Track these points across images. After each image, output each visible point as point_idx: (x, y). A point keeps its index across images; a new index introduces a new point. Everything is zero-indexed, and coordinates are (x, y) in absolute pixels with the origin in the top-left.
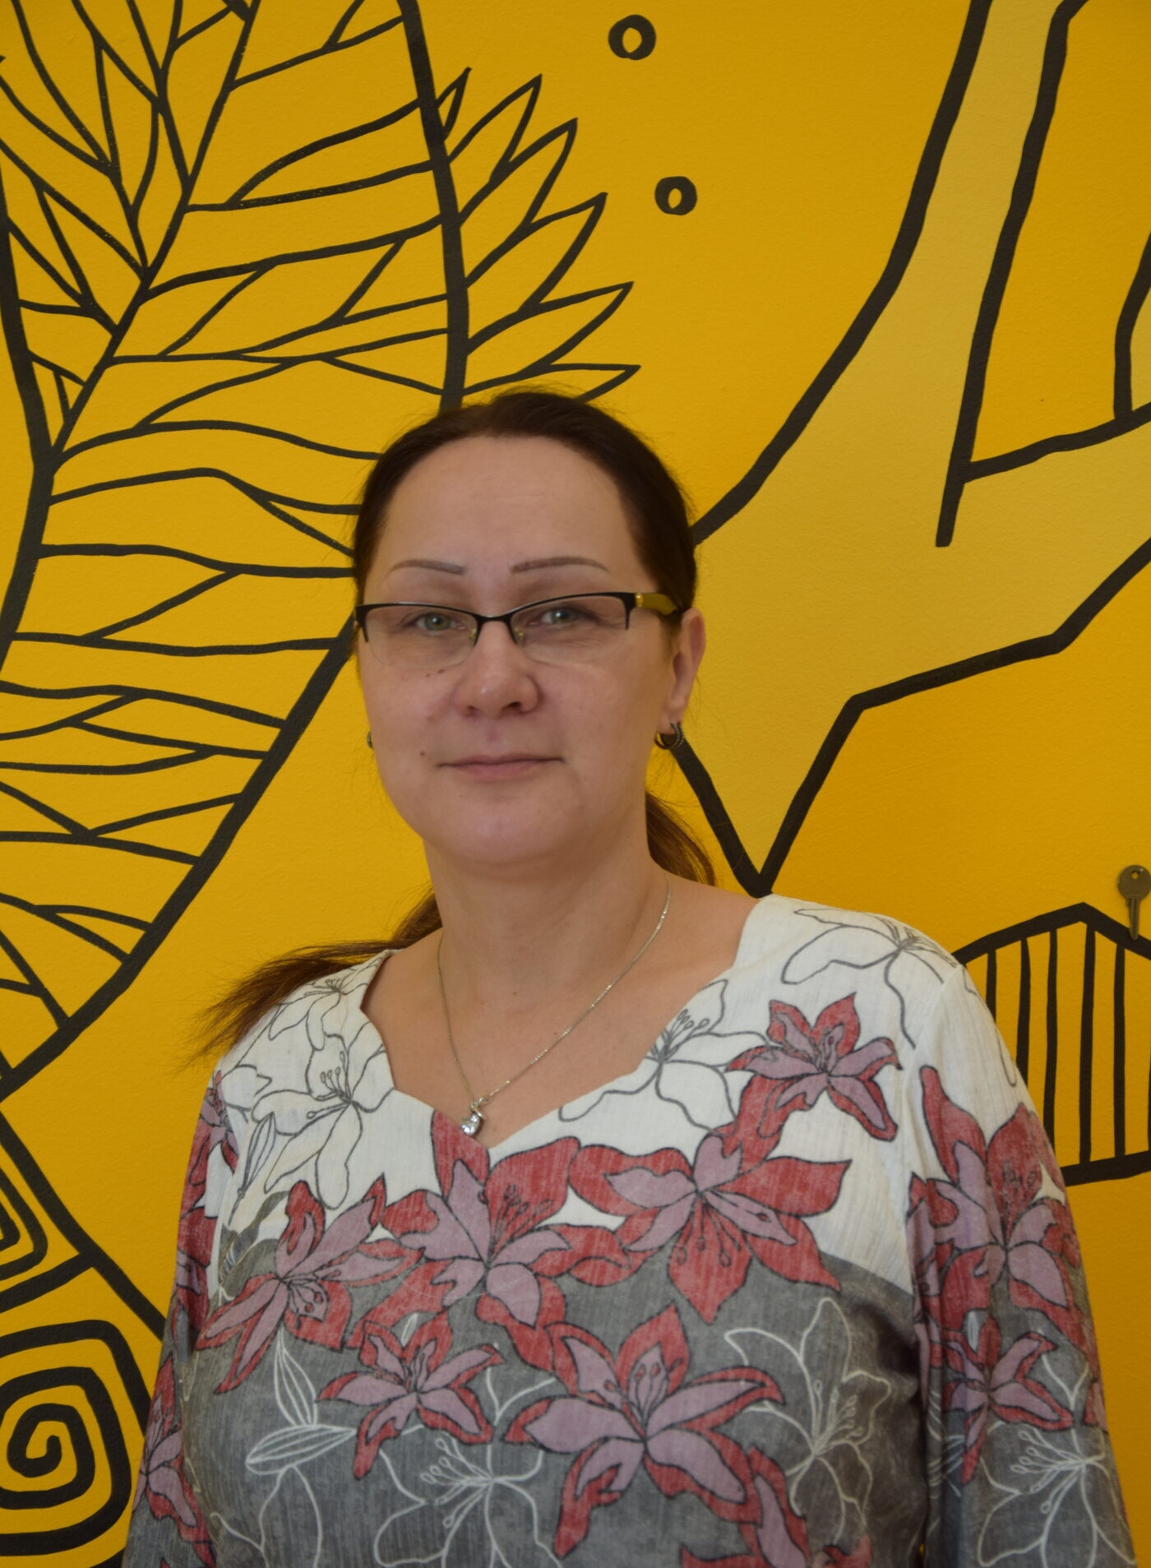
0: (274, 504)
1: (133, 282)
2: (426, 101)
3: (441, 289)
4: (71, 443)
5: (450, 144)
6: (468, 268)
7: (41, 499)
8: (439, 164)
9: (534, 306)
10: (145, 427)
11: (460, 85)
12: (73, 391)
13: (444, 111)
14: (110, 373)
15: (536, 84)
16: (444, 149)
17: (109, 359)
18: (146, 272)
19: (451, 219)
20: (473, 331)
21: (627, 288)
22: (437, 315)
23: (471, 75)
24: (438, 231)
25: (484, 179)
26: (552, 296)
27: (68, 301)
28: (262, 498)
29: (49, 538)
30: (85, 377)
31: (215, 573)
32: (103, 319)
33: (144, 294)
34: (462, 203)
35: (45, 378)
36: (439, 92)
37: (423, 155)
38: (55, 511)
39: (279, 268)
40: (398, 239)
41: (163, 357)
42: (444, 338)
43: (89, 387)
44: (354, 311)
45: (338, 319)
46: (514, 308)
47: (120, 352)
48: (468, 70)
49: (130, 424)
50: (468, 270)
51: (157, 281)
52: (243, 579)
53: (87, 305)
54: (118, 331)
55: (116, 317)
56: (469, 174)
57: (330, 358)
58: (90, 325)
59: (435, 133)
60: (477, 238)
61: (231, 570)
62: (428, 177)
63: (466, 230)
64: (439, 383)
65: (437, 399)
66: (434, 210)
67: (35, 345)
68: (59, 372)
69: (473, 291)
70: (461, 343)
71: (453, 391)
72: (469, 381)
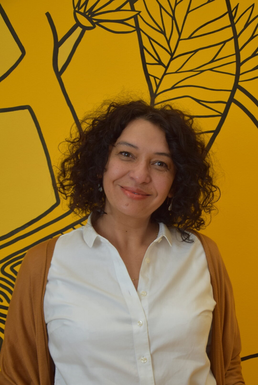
0: (200, 102)
1: (169, 57)
2: (230, 11)
3: (234, 52)
4: (158, 92)
5: (235, 20)
6: (240, 47)
8: (233, 25)
9: (254, 55)
10: (173, 88)
11: (237, 7)
12: (158, 81)
13: (233, 13)
14: (165, 77)
15: (253, 5)
16: (234, 22)
17: (165, 74)
18: (172, 54)
19: (236, 37)
20: (241, 61)
22: (234, 58)
23: (239, 5)
24: (233, 40)
25: (243, 28)
26: (257, 52)
27: (156, 62)
28: (198, 101)
30: (160, 78)
32: (163, 65)
33: (172, 59)
34: (238, 33)
35: (152, 79)
36: (232, 9)
37: (229, 23)
39: (200, 51)
40: (224, 42)
41: (176, 72)
42: (235, 63)
43: (161, 80)
44: (216, 59)
45: (213, 61)
46: (250, 55)
47: (167, 72)
48: (238, 4)
49: (170, 87)
50: (240, 48)
51: (174, 56)
53: (160, 63)
54: (167, 68)
55: (166, 65)
56: (239, 27)
57: (211, 70)
58: (161, 67)
59: (232, 18)
60: (241, 41)
62: (231, 28)
63: (239, 39)
64: (234, 73)
65: (234, 77)
66: (232, 35)
67: (150, 72)
68: (155, 77)
69: (241, 53)
70: (239, 64)
71: (238, 75)
72: (241, 72)
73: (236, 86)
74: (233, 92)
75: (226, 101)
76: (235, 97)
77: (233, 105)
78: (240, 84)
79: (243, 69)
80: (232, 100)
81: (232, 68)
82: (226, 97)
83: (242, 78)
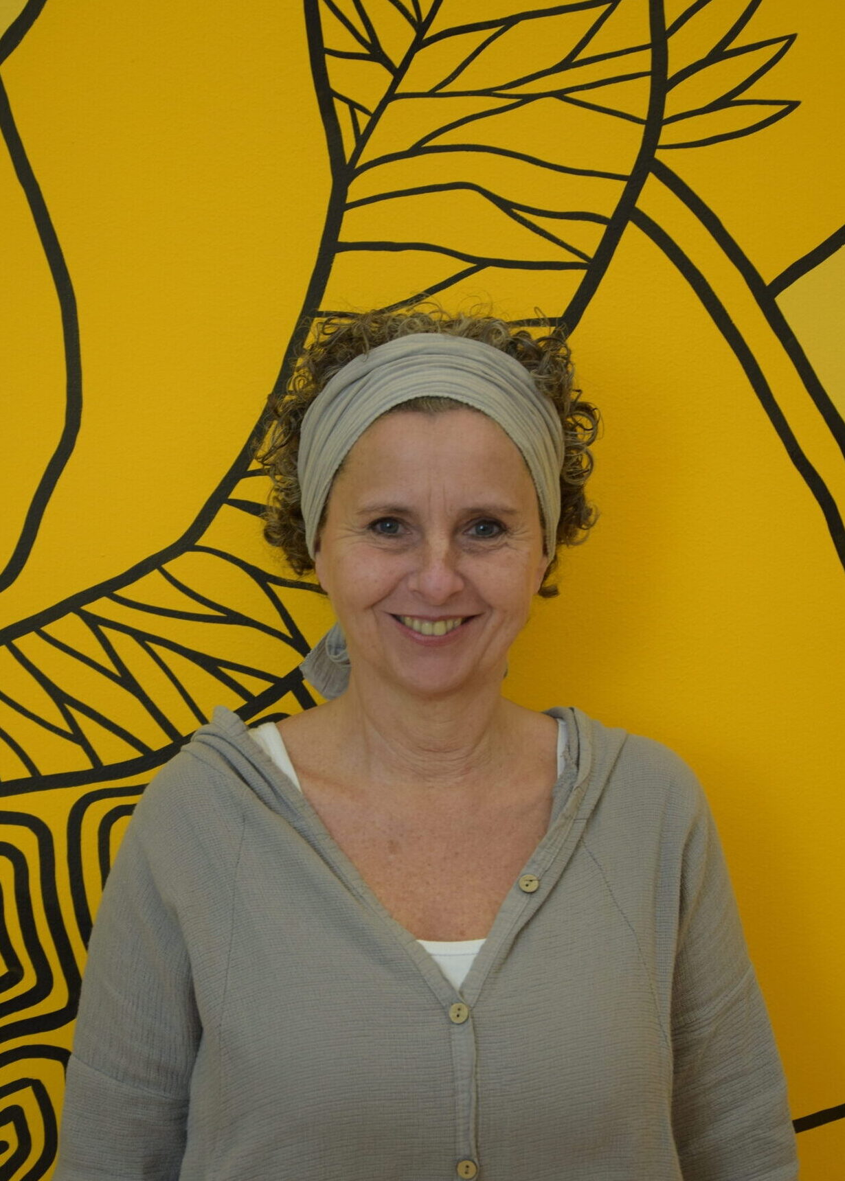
0: (515, 211)
1: (411, 34)
3: (647, 40)
4: (362, 161)
6: (669, 23)
7: (338, 206)
9: (719, 53)
10: (418, 149)
12: (364, 120)
14: (391, 106)
17: (391, 96)
18: (421, 26)
20: (671, 73)
21: (791, 38)
22: (643, 61)
26: (733, 45)
27: (362, 50)
28: (507, 206)
29: (343, 237)
30: (372, 109)
31: (469, 265)
32: (388, 64)
33: (418, 44)
35: (342, 110)
38: (348, 215)
39: (523, 24)
41: (432, 94)
42: (648, 79)
43: (375, 117)
44: (580, 57)
45: (567, 64)
46: (703, 55)
47: (400, 89)
49: (406, 147)
51: (428, 34)
52: (490, 270)
53: (375, 53)
54: (398, 73)
55: (397, 62)
57: (560, 95)
58: (377, 68)
61: (481, 263)
64: (643, 115)
65: (642, 128)
67: (336, 84)
68: (353, 106)
69: (671, 41)
70: (661, 83)
71: (655, 122)
72: (667, 114)
73: (647, 164)
74: (634, 183)
75: (609, 214)
76: (642, 204)
77: (632, 231)
78: (660, 155)
79: (675, 102)
80: (627, 211)
81: (636, 98)
82: (606, 199)
83: (668, 134)
